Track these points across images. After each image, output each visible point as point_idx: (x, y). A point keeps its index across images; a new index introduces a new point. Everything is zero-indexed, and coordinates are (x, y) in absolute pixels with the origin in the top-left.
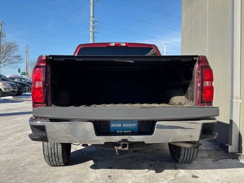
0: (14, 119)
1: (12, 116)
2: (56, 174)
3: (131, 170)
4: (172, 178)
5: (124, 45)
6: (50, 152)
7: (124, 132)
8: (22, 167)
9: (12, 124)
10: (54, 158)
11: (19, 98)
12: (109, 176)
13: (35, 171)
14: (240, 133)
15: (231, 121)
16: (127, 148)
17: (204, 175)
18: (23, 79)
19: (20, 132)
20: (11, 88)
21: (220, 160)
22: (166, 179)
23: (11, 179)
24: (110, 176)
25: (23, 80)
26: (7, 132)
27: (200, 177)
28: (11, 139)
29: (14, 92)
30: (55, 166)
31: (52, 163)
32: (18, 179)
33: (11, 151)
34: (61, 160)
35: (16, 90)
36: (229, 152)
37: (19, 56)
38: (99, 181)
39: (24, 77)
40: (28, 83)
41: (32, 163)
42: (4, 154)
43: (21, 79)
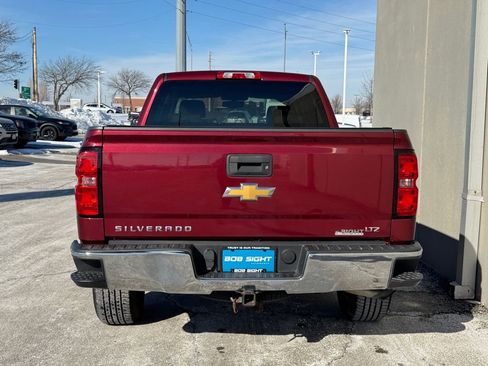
0: (18, 212)
1: (14, 203)
2: (119, 341)
3: (261, 336)
4: (337, 353)
5: (252, 76)
6: (106, 300)
7: (249, 271)
8: (53, 324)
9: (17, 223)
10: (114, 312)
11: (21, 155)
12: (219, 349)
13: (78, 335)
14: (478, 261)
15: (462, 237)
16: (253, 303)
17: (399, 349)
18: (28, 108)
19: (37, 244)
20: (4, 131)
21: (435, 316)
22: (326, 354)
23: (34, 351)
24: (222, 348)
25: (29, 112)
26: (10, 244)
27: (391, 352)
28: (20, 259)
29: (10, 139)
30: (115, 324)
31: (110, 320)
32: (48, 351)
33: (25, 290)
34: (128, 315)
35: (14, 137)
36: (456, 298)
37: (17, 56)
38: (200, 358)
39: (29, 102)
40: (40, 118)
41: (70, 318)
42: (12, 295)
43: (23, 108)
